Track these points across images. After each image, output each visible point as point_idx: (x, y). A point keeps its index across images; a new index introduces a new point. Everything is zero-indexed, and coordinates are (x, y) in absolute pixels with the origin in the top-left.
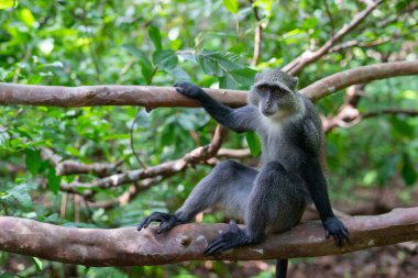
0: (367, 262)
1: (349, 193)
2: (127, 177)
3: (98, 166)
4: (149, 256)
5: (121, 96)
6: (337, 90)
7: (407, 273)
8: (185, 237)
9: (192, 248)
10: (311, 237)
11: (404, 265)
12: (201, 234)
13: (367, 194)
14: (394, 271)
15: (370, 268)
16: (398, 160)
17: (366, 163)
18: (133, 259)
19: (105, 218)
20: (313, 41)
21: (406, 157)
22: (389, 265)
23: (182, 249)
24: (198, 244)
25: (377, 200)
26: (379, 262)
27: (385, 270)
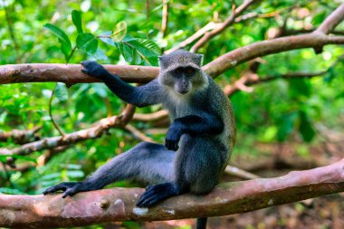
0: (268, 214)
1: (251, 148)
2: (45, 143)
3: (17, 132)
4: (71, 218)
5: (43, 74)
6: (239, 63)
7: (305, 224)
8: (104, 201)
9: (110, 211)
10: (217, 198)
11: (302, 217)
12: (119, 198)
13: (268, 149)
14: (292, 222)
15: (271, 220)
16: (295, 118)
17: (267, 119)
18: (57, 222)
19: (23, 180)
20: (216, 14)
21: (303, 115)
22: (288, 216)
23: (101, 212)
24: (116, 206)
25: (277, 156)
26: (279, 214)
27: (284, 221)
